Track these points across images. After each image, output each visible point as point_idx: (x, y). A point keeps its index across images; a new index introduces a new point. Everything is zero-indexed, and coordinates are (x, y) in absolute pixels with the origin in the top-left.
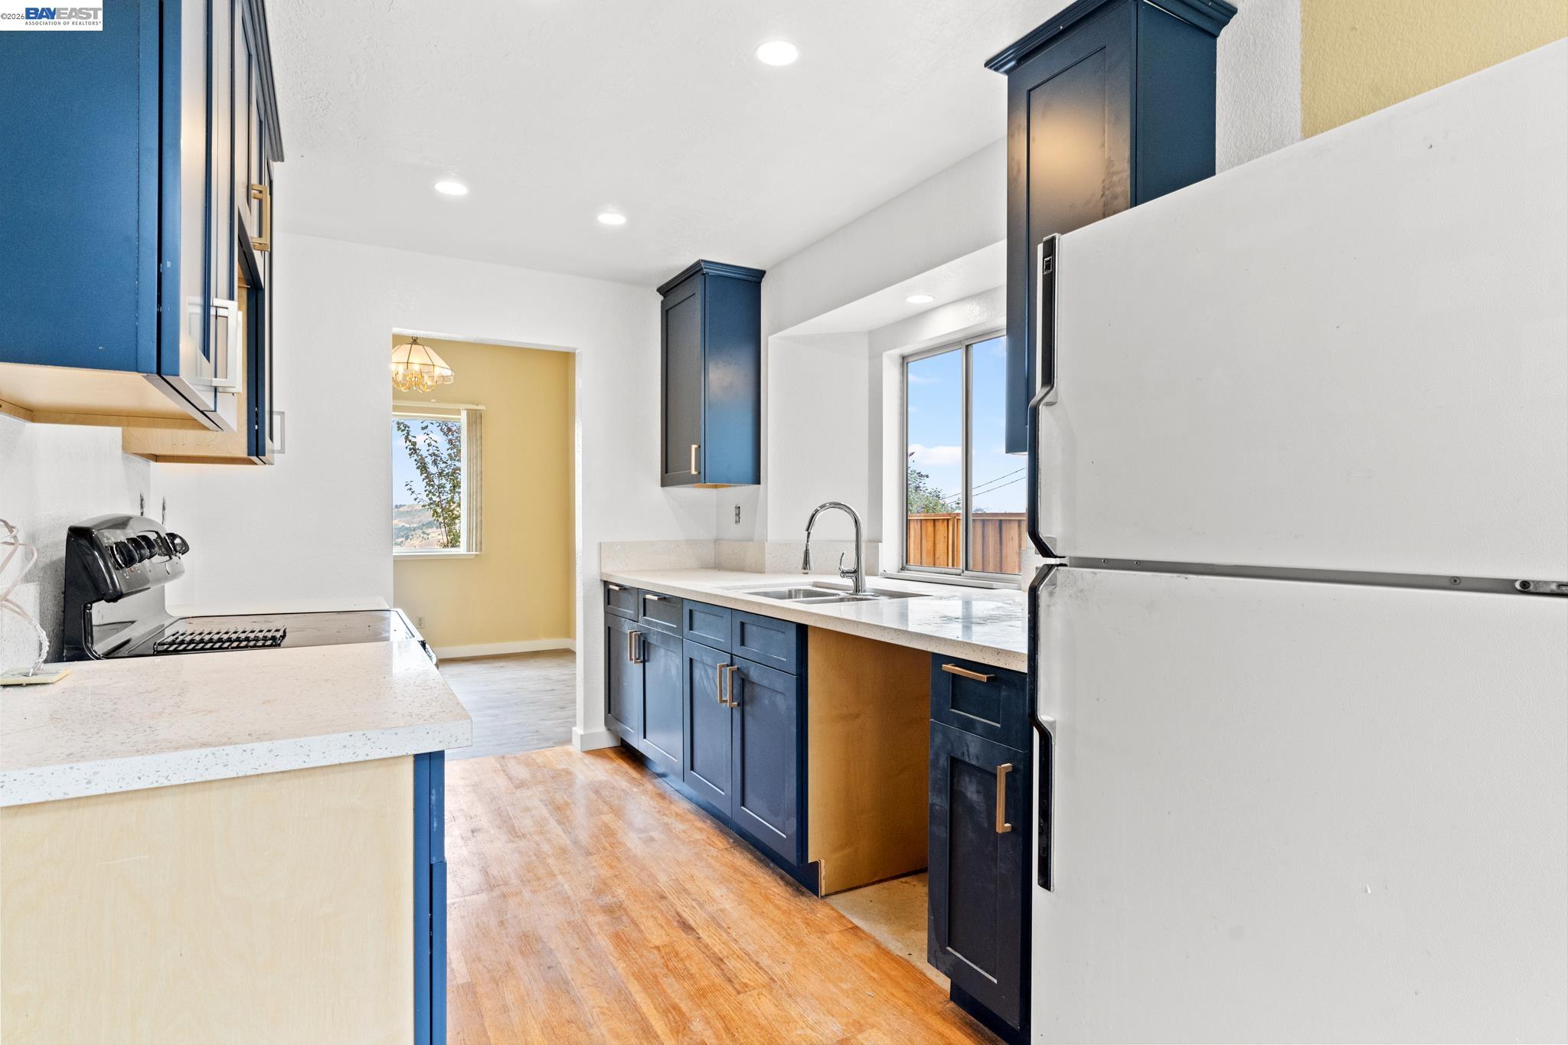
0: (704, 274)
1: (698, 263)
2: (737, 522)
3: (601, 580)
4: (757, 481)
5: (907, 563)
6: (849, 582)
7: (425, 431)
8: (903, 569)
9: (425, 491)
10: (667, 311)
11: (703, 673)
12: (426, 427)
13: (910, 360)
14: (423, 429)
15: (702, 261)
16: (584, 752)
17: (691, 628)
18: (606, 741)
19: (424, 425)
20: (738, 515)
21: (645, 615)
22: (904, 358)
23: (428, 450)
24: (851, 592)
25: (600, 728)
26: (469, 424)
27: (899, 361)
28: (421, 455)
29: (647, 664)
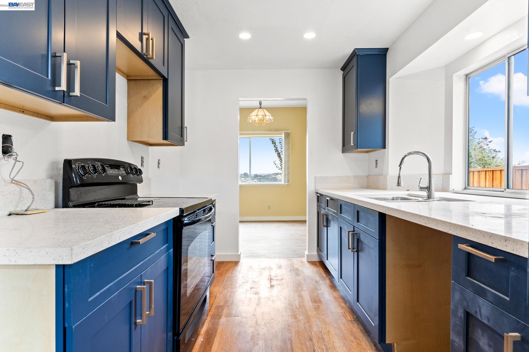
0: (357, 55)
1: (354, 51)
2: (376, 167)
3: (316, 192)
4: (384, 147)
5: (468, 185)
6: (425, 193)
7: (280, 144)
8: (465, 189)
9: (280, 164)
10: (344, 77)
11: (345, 234)
12: (281, 142)
13: (471, 75)
14: (280, 143)
15: (356, 49)
16: (308, 262)
17: (341, 213)
18: (316, 259)
19: (280, 142)
20: (377, 164)
21: (327, 207)
22: (467, 75)
23: (281, 150)
24: (426, 198)
25: (315, 253)
26: (285, 138)
27: (464, 78)
28: (279, 152)
29: (328, 228)
